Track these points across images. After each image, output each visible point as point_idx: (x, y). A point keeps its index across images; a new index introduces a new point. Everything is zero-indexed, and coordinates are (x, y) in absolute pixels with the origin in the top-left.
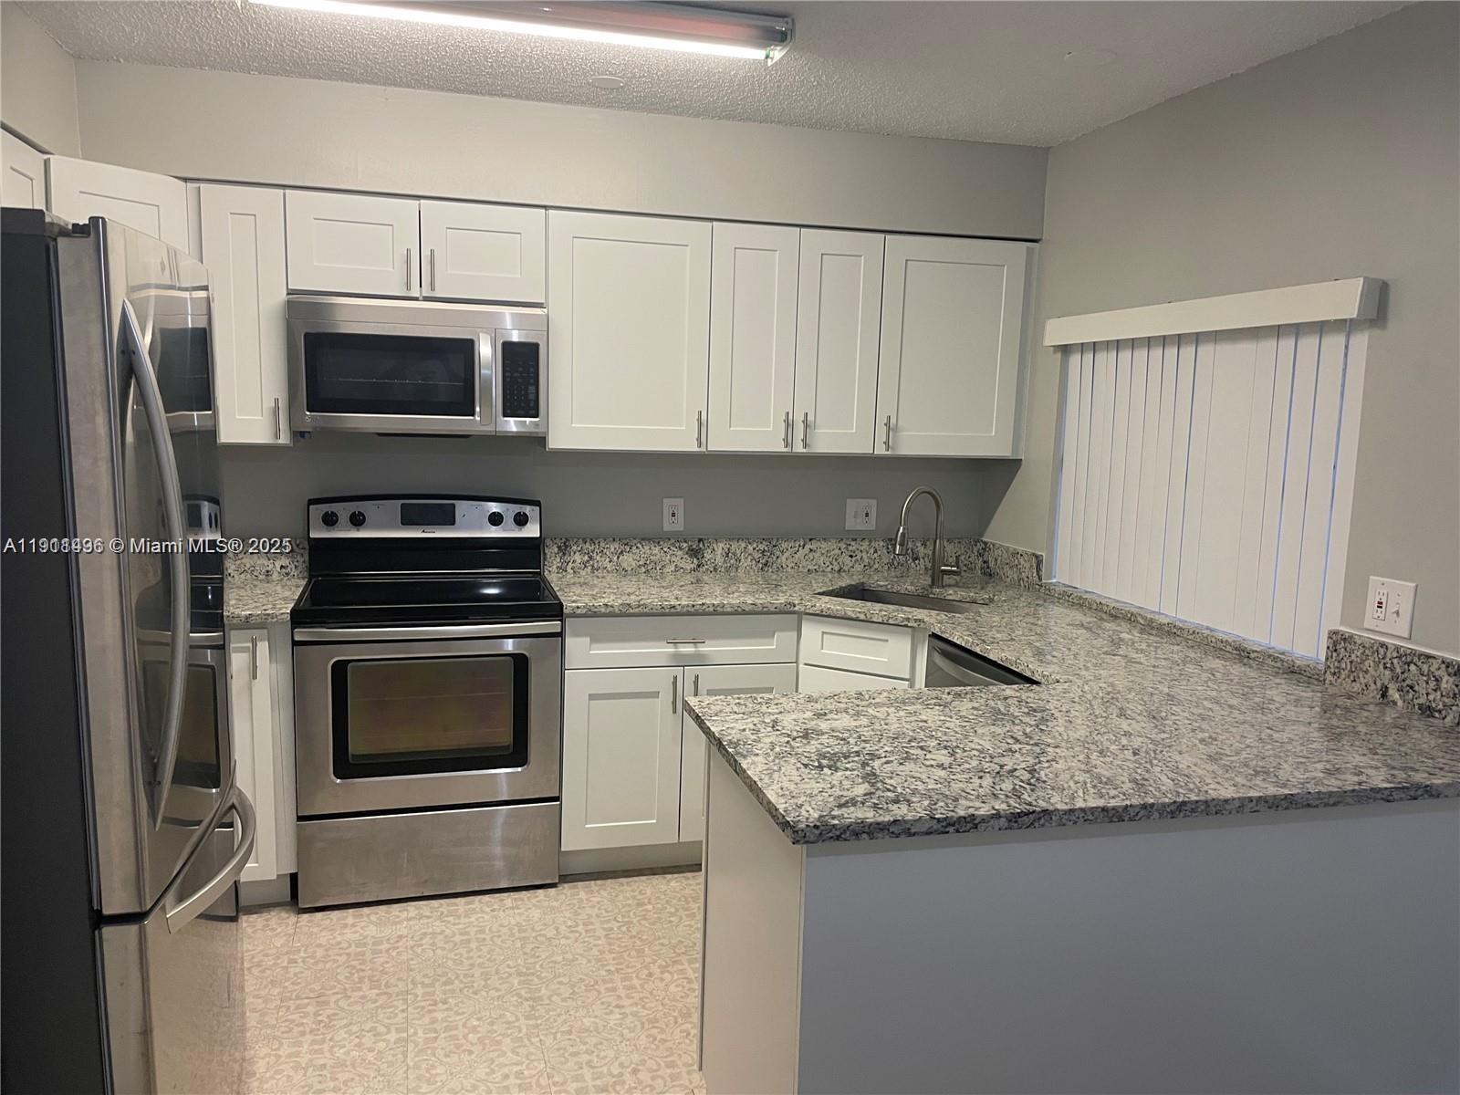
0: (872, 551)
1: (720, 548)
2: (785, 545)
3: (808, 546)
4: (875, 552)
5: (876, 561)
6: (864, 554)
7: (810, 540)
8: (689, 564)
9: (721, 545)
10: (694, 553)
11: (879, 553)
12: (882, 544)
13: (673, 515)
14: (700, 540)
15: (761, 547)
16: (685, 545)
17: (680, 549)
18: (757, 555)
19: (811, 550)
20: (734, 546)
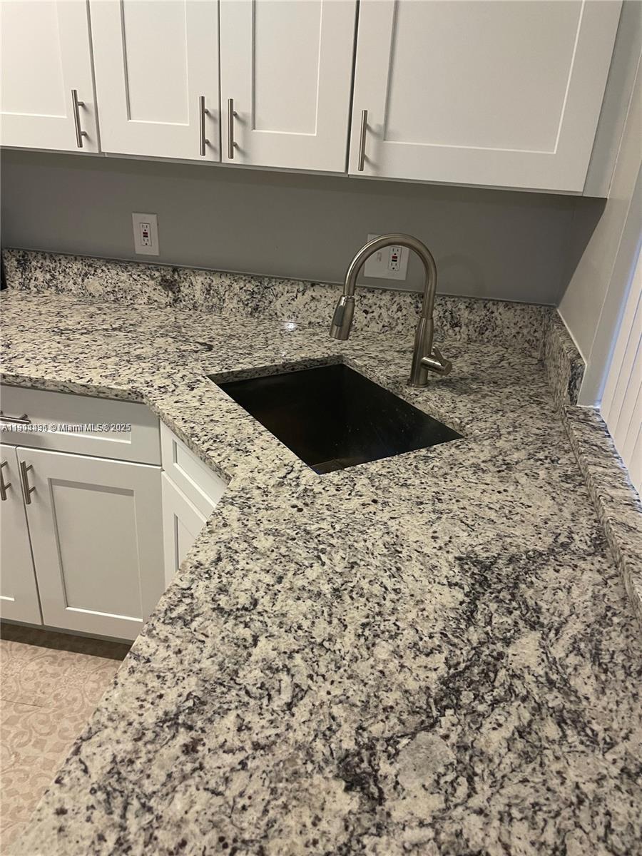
0: (395, 307)
1: (199, 282)
2: (279, 288)
3: (309, 293)
4: (400, 309)
5: (400, 322)
6: (383, 311)
7: (313, 285)
8: (163, 297)
9: (200, 279)
10: (168, 285)
11: (404, 312)
12: (409, 300)
13: (145, 235)
14: (175, 270)
15: (250, 287)
16: (157, 274)
17: (152, 278)
18: (244, 296)
19: (313, 298)
20: (216, 281)
